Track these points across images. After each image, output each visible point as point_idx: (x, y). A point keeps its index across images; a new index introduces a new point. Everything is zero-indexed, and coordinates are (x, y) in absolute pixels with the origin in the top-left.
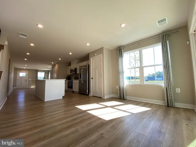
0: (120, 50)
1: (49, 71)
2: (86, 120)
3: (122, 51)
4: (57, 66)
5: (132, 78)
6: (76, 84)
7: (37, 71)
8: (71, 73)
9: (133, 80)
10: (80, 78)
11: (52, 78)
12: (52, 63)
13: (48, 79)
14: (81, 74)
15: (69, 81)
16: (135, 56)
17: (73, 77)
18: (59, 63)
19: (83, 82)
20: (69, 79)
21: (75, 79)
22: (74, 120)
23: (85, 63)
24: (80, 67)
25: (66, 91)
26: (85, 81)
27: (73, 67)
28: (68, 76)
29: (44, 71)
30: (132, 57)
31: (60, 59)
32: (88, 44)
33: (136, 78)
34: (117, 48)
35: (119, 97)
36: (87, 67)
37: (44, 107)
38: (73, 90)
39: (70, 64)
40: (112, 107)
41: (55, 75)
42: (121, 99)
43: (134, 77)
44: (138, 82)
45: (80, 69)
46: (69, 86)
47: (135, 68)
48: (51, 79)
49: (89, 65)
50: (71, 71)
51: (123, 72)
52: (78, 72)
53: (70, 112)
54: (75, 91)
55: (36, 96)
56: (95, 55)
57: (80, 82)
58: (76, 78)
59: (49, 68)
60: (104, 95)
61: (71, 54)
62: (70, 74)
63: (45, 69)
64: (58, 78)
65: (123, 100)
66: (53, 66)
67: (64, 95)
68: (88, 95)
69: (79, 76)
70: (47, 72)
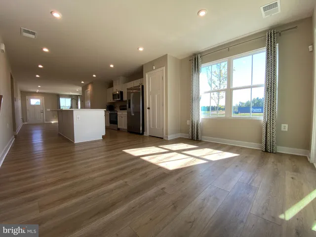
0: (195, 59)
1: (77, 96)
2: (138, 170)
3: (200, 61)
4: (90, 88)
5: (213, 109)
6: (123, 117)
7: (58, 96)
8: (113, 99)
9: (215, 112)
10: (129, 107)
11: (83, 107)
12: (83, 82)
13: (77, 108)
14: (130, 100)
15: (112, 112)
16: (221, 71)
17: (118, 105)
18: (93, 82)
19: (133, 115)
20: (111, 109)
21: (121, 110)
22: (122, 169)
23: (135, 83)
24: (128, 89)
25: (107, 128)
26: (137, 113)
27: (117, 89)
28: (110, 104)
29: (70, 96)
30: (215, 72)
31: (94, 76)
32: (141, 49)
33: (220, 109)
34: (190, 57)
35: (191, 138)
36: (139, 89)
37: (74, 152)
38: (119, 127)
39: (111, 85)
40: (179, 152)
41: (89, 103)
42: (194, 140)
43: (217, 107)
44: (221, 114)
45: (129, 94)
46: (112, 121)
47: (219, 91)
48: (81, 108)
49: (143, 86)
50: (114, 96)
51: (198, 98)
52: (125, 98)
53: (114, 158)
54: (121, 129)
55: (60, 135)
56: (153, 68)
57: (129, 114)
58: (123, 108)
59: (77, 90)
60: (167, 134)
61: (112, 66)
62: (112, 101)
63: (71, 94)
64: (93, 107)
65: (196, 142)
66: (85, 88)
67: (104, 134)
68: (143, 134)
69: (128, 105)
70: (74, 98)
